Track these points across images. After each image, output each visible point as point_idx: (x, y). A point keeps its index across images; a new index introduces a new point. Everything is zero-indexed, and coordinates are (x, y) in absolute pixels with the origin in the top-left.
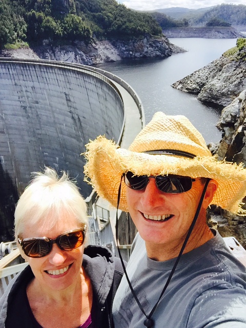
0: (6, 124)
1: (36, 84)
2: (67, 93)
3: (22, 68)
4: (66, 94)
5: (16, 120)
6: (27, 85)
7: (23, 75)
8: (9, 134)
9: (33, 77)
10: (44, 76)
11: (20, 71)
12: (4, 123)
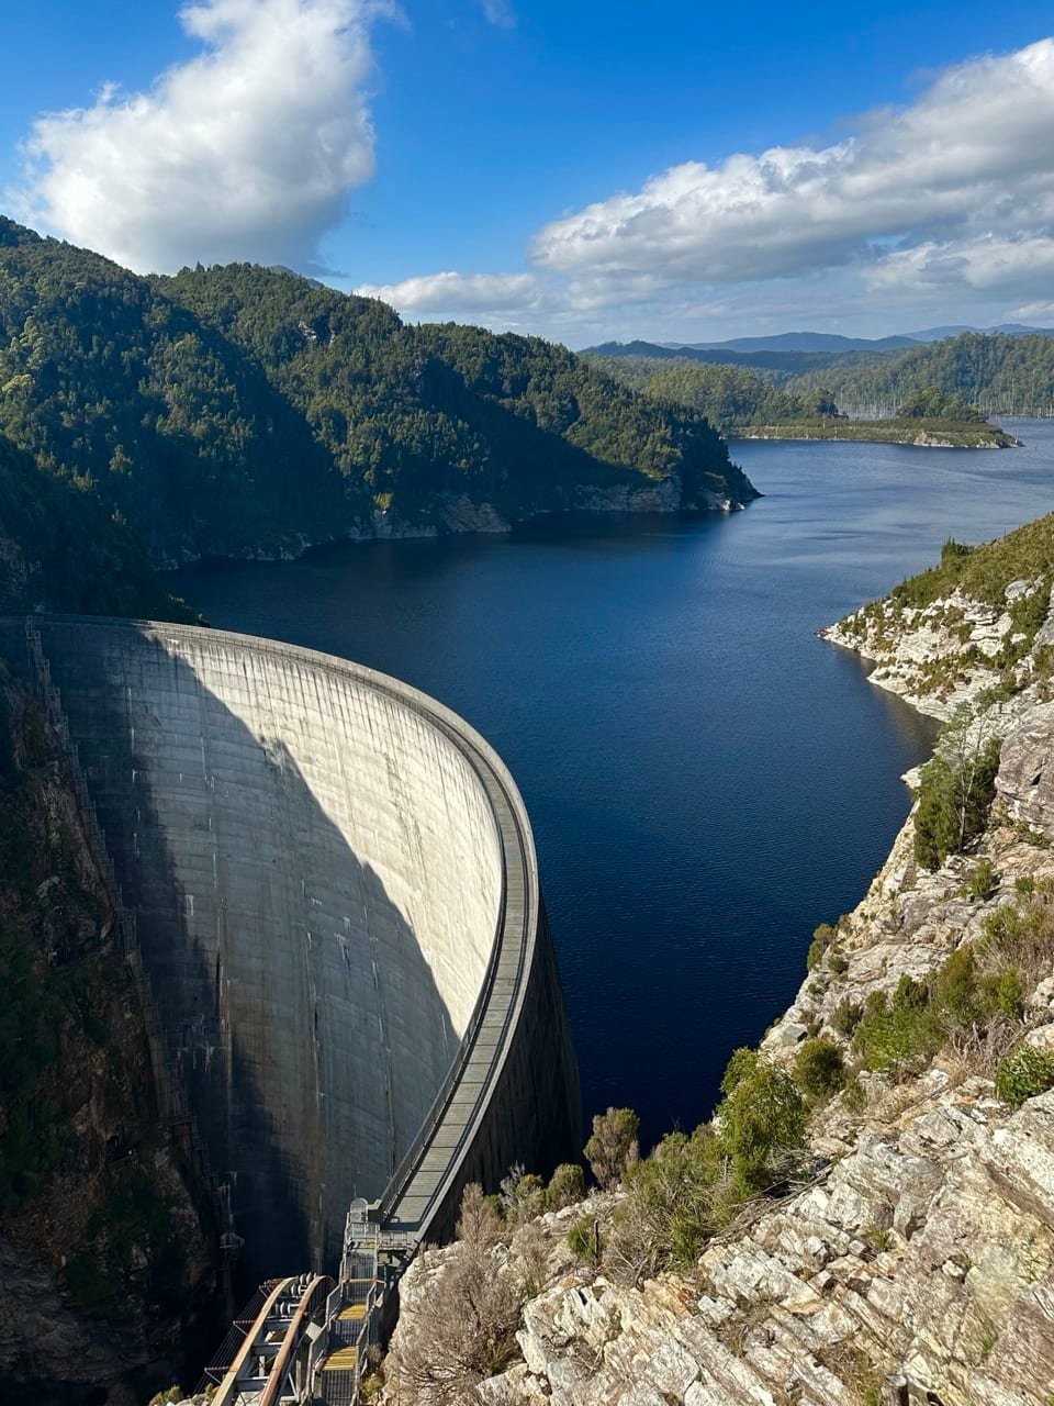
0: (215, 805)
1: (313, 715)
2: (391, 756)
3: (280, 670)
4: (388, 759)
5: (246, 798)
6: (288, 713)
7: (281, 688)
8: (218, 834)
9: (307, 697)
10: (335, 700)
11: (275, 678)
12: (211, 802)
